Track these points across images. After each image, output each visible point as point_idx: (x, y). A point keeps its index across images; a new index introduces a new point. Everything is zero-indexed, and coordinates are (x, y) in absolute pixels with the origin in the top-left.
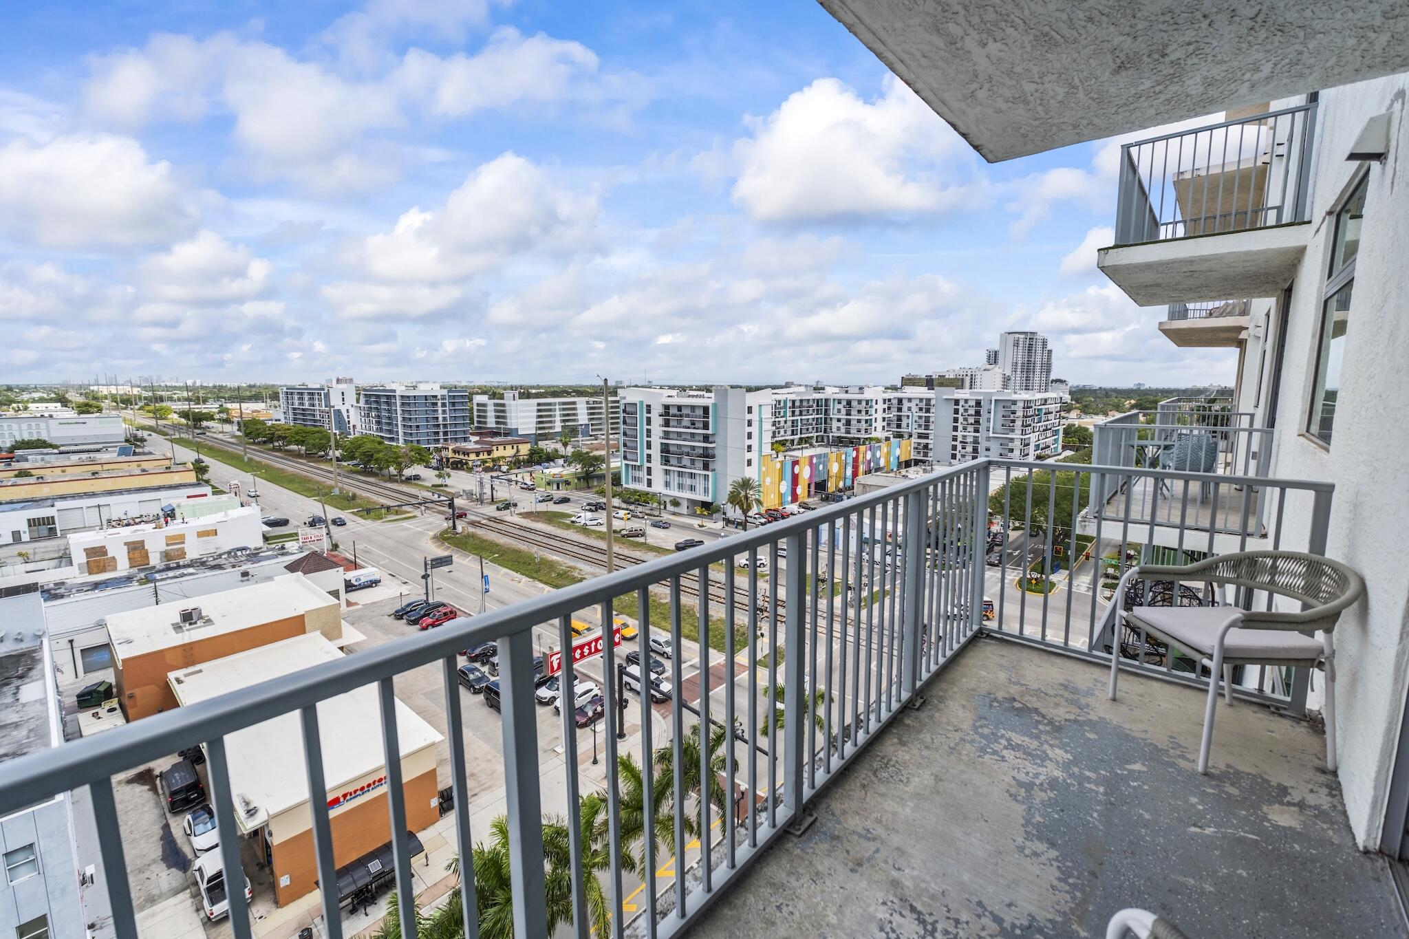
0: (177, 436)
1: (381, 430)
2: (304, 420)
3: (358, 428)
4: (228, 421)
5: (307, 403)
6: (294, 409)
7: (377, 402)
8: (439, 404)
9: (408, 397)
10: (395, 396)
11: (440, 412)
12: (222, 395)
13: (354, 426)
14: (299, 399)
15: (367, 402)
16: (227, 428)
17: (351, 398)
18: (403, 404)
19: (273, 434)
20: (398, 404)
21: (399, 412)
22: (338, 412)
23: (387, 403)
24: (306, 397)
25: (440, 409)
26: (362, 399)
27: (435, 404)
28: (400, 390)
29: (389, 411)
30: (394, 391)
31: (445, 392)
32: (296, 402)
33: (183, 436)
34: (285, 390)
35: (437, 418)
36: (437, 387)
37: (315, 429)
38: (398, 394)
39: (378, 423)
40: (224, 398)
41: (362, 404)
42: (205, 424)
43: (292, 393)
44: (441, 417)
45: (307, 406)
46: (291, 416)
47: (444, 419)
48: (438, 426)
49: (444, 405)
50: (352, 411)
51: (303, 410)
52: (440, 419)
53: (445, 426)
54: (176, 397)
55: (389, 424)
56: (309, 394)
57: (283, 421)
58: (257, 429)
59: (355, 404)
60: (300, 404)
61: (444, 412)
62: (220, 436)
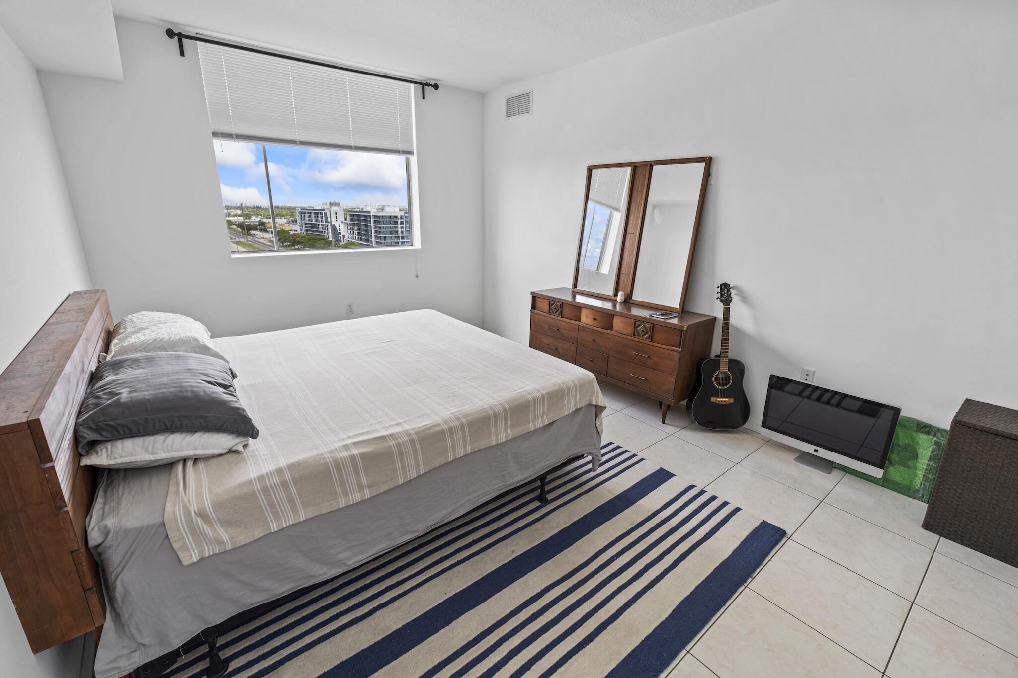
0: (237, 240)
1: (361, 239)
2: (312, 231)
3: (346, 238)
4: (265, 231)
5: (314, 219)
6: (306, 223)
7: (359, 220)
8: (399, 222)
9: (379, 216)
10: (370, 216)
11: (399, 227)
12: (259, 213)
13: (344, 236)
14: (309, 216)
15: (352, 220)
16: (266, 235)
17: (341, 217)
18: (375, 222)
19: (295, 240)
20: (372, 222)
21: (373, 227)
22: (333, 226)
23: (365, 221)
24: (313, 215)
25: (399, 225)
26: (349, 218)
27: (396, 222)
28: (373, 212)
29: (366, 226)
30: (370, 212)
31: (402, 213)
32: (307, 219)
33: (241, 240)
34: (300, 210)
35: (397, 232)
36: (397, 210)
37: (319, 237)
38: (372, 214)
39: (359, 234)
40: (261, 215)
41: (348, 221)
42: (252, 232)
43: (304, 213)
44: (400, 231)
45: (313, 222)
46: (304, 228)
47: (402, 232)
48: (398, 237)
49: (402, 222)
50: (342, 225)
51: (312, 224)
52: (400, 232)
53: (403, 237)
54: (232, 213)
55: (366, 235)
56: (315, 213)
57: (299, 232)
58: (285, 237)
59: (344, 221)
60: (309, 220)
61: (402, 228)
62: (262, 241)
